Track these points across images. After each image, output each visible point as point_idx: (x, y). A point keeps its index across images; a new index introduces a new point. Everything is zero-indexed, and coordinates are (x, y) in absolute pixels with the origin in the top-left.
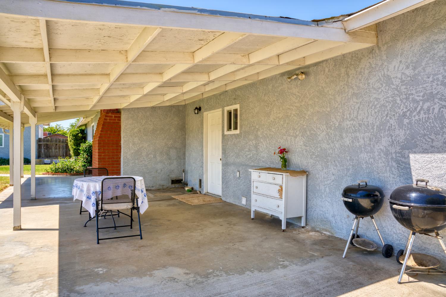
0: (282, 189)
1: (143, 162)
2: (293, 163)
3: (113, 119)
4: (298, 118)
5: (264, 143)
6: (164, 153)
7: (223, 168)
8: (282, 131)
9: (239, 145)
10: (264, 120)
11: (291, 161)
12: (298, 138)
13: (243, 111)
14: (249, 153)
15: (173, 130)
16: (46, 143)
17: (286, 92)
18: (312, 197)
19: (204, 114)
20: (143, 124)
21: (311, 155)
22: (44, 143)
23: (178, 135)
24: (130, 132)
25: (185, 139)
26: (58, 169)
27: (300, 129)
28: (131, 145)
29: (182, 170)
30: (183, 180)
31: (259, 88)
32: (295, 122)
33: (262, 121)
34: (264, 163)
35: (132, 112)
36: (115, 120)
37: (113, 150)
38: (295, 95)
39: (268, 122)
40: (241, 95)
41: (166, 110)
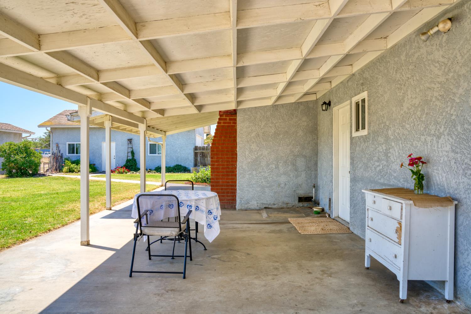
0: (401, 227)
1: (262, 174)
2: (435, 182)
3: (227, 122)
4: (442, 103)
5: (395, 148)
6: (289, 163)
7: (352, 184)
8: (419, 128)
9: (367, 152)
10: (395, 112)
11: (432, 179)
12: (442, 139)
13: (371, 101)
14: (378, 164)
15: (301, 133)
16: (201, 151)
17: (424, 60)
18: (466, 247)
19: (334, 110)
20: (262, 127)
21: (464, 170)
22: (200, 151)
23: (308, 140)
24: (246, 137)
25: (317, 144)
26: (198, 179)
27: (446, 123)
28: (247, 153)
29: (313, 185)
30: (314, 198)
31: (390, 63)
32: (437, 110)
33: (394, 114)
34: (396, 180)
35: (249, 113)
36: (230, 123)
37: (228, 158)
38: (438, 62)
39: (400, 114)
40: (369, 78)
41: (291, 109)
